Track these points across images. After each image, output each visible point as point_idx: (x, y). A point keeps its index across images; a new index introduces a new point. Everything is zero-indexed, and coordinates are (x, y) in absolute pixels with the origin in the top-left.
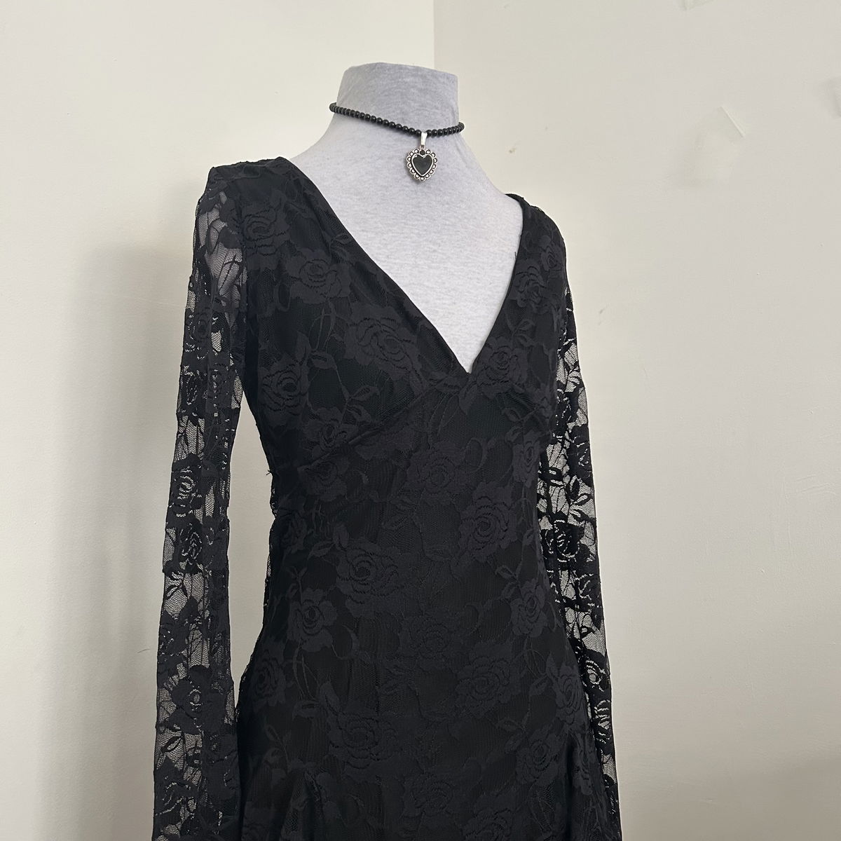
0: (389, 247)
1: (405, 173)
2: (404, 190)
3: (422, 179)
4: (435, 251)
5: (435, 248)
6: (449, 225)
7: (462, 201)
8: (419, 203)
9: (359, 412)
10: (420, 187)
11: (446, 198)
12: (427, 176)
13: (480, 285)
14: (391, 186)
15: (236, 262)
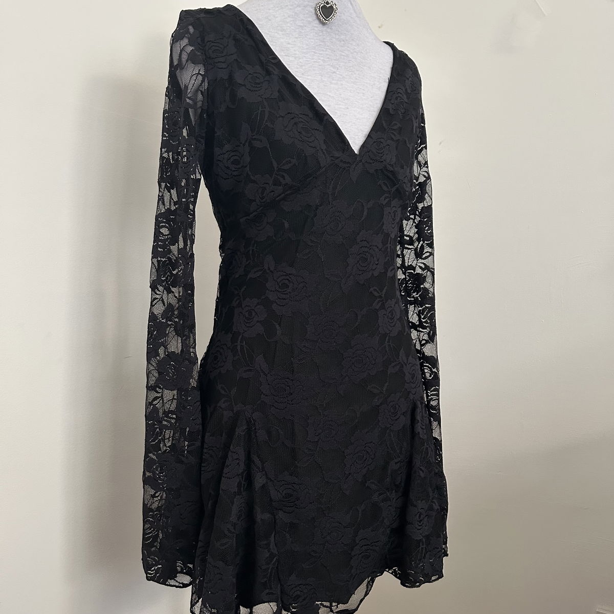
0: (304, 67)
1: (314, 17)
2: (314, 29)
3: (327, 22)
4: (334, 72)
5: (334, 70)
6: (344, 56)
7: (353, 40)
8: (324, 39)
9: (283, 177)
10: (325, 28)
11: (342, 37)
12: (330, 20)
13: (364, 97)
14: (305, 26)
15: (200, 74)
